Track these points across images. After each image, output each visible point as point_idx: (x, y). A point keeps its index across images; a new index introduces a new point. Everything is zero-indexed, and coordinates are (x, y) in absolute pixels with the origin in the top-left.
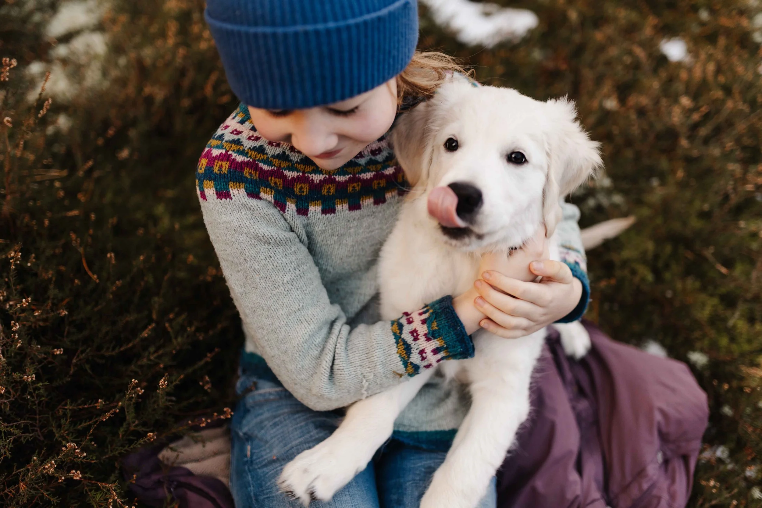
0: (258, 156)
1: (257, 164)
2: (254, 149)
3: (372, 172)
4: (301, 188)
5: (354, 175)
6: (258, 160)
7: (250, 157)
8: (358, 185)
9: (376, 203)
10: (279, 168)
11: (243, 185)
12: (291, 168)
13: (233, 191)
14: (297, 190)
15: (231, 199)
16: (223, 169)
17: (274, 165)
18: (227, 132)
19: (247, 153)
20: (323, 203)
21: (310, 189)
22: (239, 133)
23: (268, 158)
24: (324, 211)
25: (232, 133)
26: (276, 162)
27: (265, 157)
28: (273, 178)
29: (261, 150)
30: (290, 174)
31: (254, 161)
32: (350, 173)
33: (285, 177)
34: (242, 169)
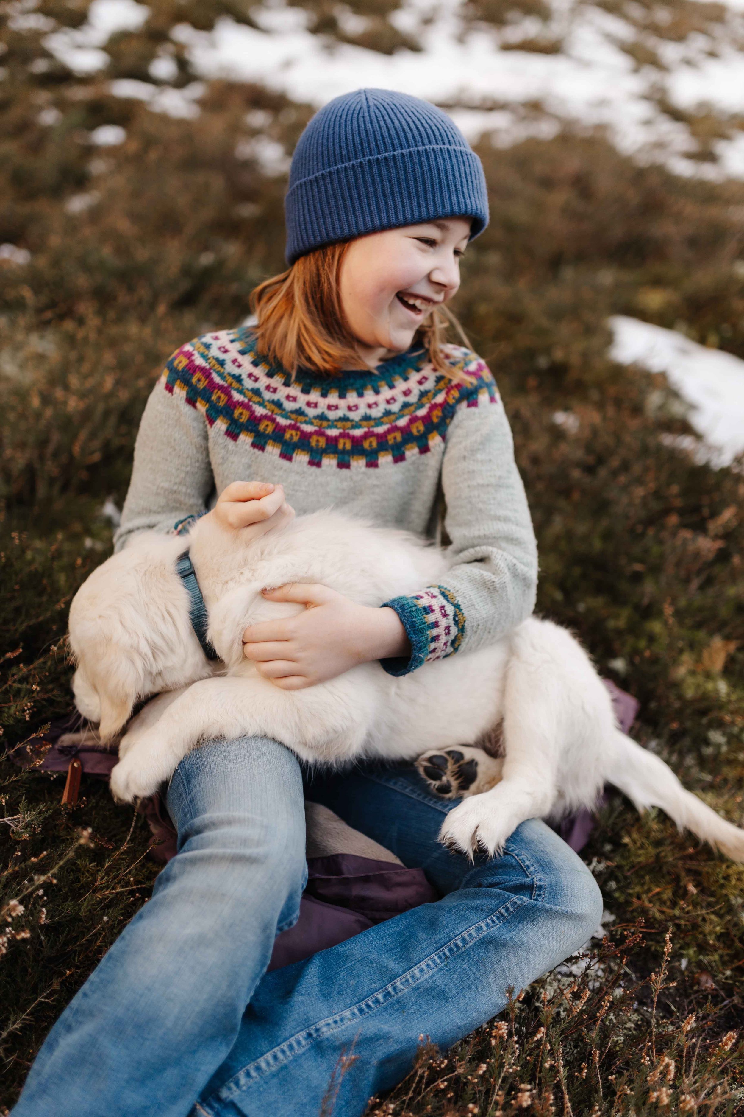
0: (217, 366)
1: (210, 374)
2: (217, 359)
3: (315, 426)
4: (241, 414)
5: (296, 422)
6: (215, 370)
7: (210, 363)
8: (297, 434)
9: (311, 463)
10: (230, 385)
11: (186, 388)
12: (241, 392)
13: (177, 389)
14: (237, 413)
15: (172, 395)
16: (180, 365)
17: (226, 382)
18: (215, 345)
19: (209, 359)
20: (255, 437)
21: (249, 419)
22: (226, 351)
23: (223, 373)
24: (254, 445)
25: (220, 348)
26: (230, 380)
27: (222, 370)
28: (219, 392)
29: (222, 363)
30: (237, 397)
31: (210, 369)
32: (293, 419)
33: (230, 397)
34: (194, 372)
